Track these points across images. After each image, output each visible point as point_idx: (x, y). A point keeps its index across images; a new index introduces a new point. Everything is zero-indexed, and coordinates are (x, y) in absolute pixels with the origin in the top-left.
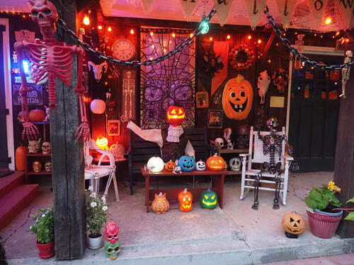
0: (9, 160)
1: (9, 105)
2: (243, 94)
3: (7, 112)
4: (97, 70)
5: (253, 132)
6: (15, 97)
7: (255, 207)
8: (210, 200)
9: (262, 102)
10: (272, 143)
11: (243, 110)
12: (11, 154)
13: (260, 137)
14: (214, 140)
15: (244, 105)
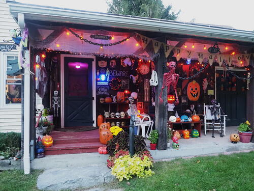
0: (93, 122)
1: (94, 95)
2: (196, 89)
3: (93, 99)
4: (135, 79)
5: (205, 106)
6: (97, 91)
7: (213, 137)
8: (196, 134)
9: (205, 92)
10: (215, 110)
11: (196, 96)
12: (94, 119)
13: (209, 108)
14: (185, 110)
15: (197, 94)
